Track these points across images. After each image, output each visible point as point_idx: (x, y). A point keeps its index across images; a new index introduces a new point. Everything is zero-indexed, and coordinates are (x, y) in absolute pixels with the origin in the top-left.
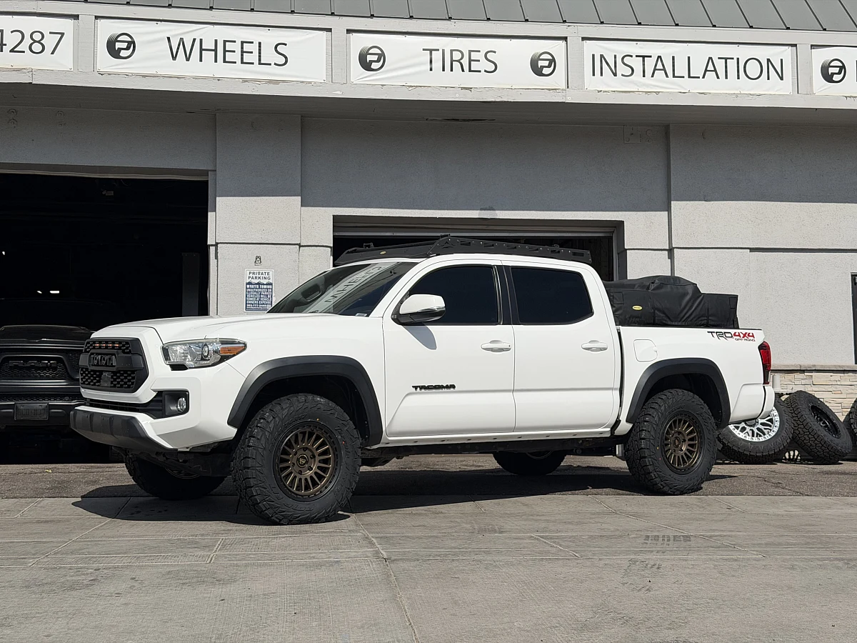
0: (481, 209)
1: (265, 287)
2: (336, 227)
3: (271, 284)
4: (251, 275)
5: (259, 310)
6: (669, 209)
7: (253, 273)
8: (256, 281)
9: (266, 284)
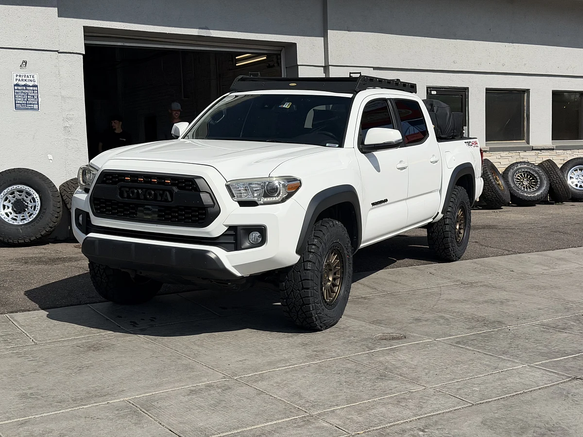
0: (200, 28)
1: (31, 88)
2: (86, 37)
3: (36, 86)
4: (18, 78)
5: (27, 109)
6: (325, 36)
7: (20, 76)
8: (23, 83)
9: (32, 86)
